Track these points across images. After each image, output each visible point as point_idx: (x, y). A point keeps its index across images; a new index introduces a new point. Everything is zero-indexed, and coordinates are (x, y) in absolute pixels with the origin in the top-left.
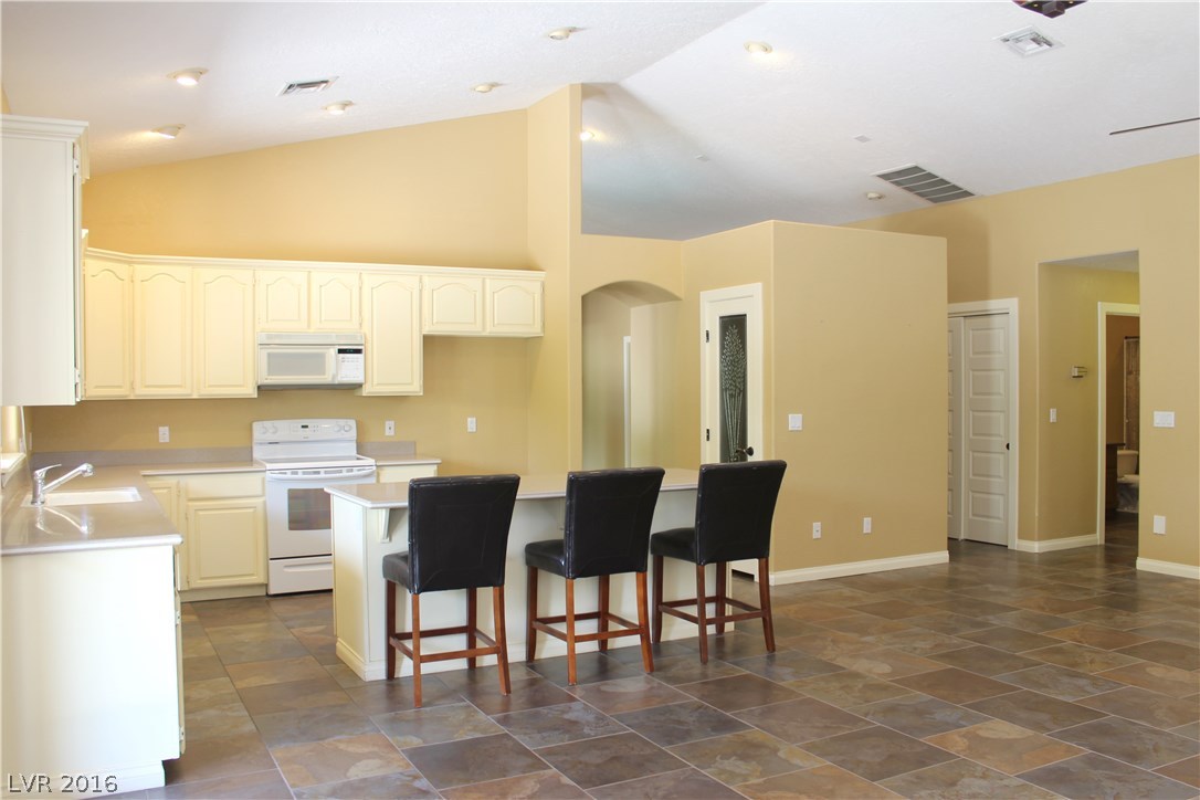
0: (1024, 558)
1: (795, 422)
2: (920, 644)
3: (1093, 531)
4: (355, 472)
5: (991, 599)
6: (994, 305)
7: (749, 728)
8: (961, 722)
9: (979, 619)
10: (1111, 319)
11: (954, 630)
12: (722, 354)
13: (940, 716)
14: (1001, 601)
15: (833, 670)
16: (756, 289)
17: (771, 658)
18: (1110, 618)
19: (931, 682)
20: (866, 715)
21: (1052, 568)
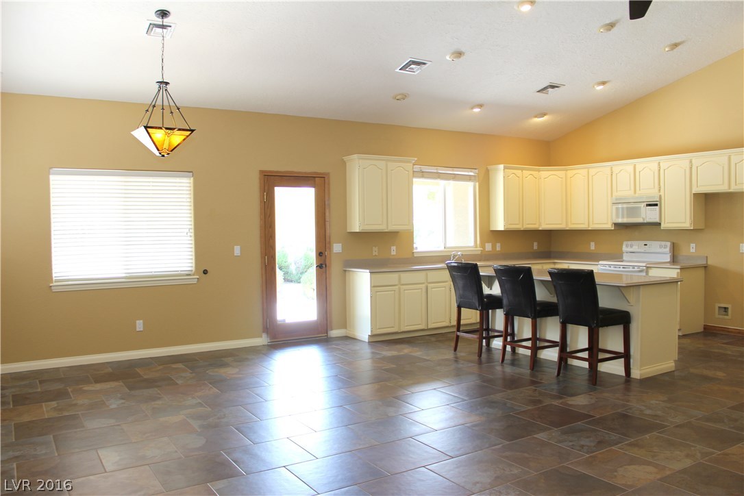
4: (636, 269)
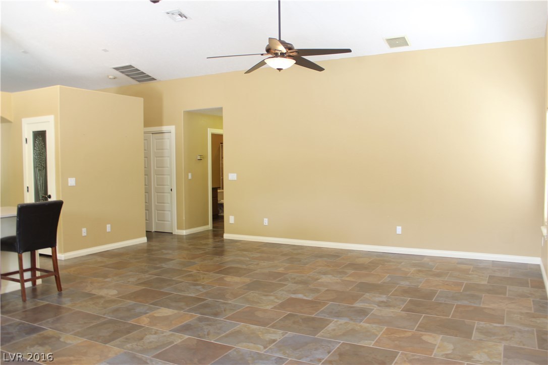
0: (180, 238)
1: (72, 182)
2: (131, 280)
3: (208, 224)
5: (164, 256)
6: (165, 128)
7: (47, 329)
8: (148, 311)
9: (158, 266)
10: (213, 135)
11: (147, 272)
12: (34, 149)
13: (138, 310)
14: (168, 257)
15: (91, 296)
16: (51, 118)
17: (60, 295)
18: (212, 259)
19: (135, 296)
20: (104, 314)
21: (190, 241)
